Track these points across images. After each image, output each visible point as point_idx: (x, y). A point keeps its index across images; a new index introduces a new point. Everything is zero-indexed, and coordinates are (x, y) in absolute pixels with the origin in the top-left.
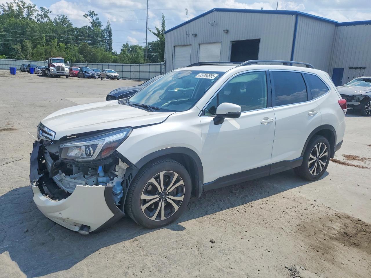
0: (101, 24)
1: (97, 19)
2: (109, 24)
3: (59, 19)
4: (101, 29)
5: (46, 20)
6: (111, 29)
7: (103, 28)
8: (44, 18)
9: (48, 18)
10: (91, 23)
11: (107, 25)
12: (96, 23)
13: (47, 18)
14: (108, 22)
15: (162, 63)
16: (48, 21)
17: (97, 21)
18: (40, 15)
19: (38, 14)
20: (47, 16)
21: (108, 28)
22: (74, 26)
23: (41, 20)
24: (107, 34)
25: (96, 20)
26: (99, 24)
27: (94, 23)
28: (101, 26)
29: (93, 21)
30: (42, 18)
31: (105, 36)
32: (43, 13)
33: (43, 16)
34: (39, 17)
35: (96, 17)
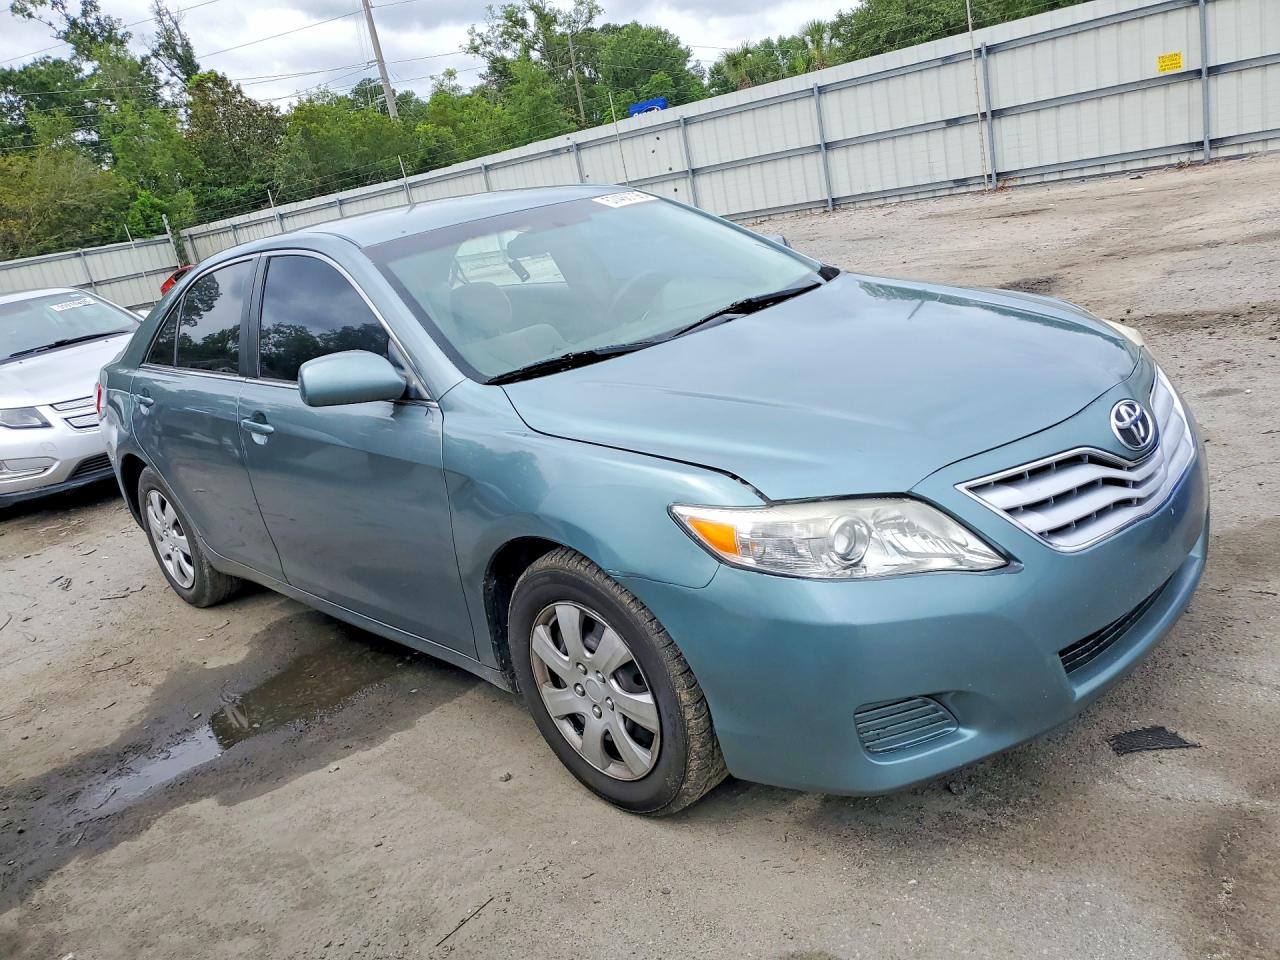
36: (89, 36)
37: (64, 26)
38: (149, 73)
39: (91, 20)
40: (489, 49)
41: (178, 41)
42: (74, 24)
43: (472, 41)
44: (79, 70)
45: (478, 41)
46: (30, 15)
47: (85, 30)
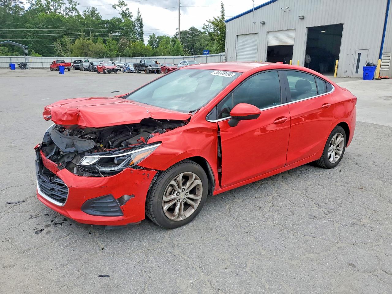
0: (131, 15)
2: (139, 15)
3: (88, 11)
4: (131, 20)
5: (74, 13)
6: (142, 20)
7: (133, 19)
8: (73, 11)
9: (77, 10)
10: (121, 14)
11: (137, 15)
12: (125, 14)
13: (75, 11)
14: (138, 13)
15: (222, 53)
16: (77, 14)
18: (68, 8)
19: (66, 7)
20: (75, 9)
21: (138, 19)
22: (103, 19)
23: (69, 13)
24: (138, 25)
25: (125, 11)
27: (124, 14)
28: (131, 17)
30: (70, 11)
31: (136, 28)
32: (71, 6)
33: (71, 9)
34: (68, 10)
35: (126, 7)
36: (126, 15)
37: (121, 12)
38: (134, 24)
39: (127, 12)
40: (207, 29)
41: (140, 19)
42: (123, 12)
43: (204, 27)
44: (122, 21)
45: (205, 27)
46: (116, 8)
47: (125, 13)
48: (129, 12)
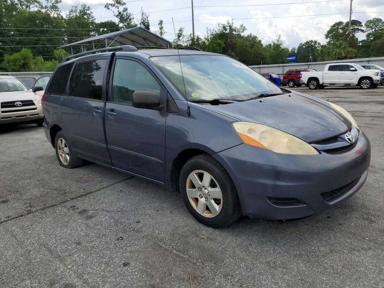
0: (131, 17)
1: (125, 10)
2: (145, 17)
6: (148, 23)
10: (117, 16)
11: (141, 18)
12: (123, 16)
14: (143, 14)
17: (125, 13)
21: (143, 22)
26: (128, 17)
28: (130, 20)
29: (120, 13)
32: (50, 4)
35: (124, 6)
48: (128, 14)
